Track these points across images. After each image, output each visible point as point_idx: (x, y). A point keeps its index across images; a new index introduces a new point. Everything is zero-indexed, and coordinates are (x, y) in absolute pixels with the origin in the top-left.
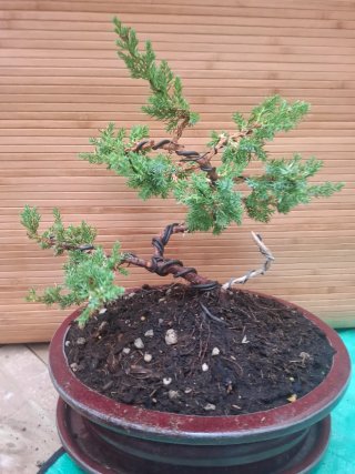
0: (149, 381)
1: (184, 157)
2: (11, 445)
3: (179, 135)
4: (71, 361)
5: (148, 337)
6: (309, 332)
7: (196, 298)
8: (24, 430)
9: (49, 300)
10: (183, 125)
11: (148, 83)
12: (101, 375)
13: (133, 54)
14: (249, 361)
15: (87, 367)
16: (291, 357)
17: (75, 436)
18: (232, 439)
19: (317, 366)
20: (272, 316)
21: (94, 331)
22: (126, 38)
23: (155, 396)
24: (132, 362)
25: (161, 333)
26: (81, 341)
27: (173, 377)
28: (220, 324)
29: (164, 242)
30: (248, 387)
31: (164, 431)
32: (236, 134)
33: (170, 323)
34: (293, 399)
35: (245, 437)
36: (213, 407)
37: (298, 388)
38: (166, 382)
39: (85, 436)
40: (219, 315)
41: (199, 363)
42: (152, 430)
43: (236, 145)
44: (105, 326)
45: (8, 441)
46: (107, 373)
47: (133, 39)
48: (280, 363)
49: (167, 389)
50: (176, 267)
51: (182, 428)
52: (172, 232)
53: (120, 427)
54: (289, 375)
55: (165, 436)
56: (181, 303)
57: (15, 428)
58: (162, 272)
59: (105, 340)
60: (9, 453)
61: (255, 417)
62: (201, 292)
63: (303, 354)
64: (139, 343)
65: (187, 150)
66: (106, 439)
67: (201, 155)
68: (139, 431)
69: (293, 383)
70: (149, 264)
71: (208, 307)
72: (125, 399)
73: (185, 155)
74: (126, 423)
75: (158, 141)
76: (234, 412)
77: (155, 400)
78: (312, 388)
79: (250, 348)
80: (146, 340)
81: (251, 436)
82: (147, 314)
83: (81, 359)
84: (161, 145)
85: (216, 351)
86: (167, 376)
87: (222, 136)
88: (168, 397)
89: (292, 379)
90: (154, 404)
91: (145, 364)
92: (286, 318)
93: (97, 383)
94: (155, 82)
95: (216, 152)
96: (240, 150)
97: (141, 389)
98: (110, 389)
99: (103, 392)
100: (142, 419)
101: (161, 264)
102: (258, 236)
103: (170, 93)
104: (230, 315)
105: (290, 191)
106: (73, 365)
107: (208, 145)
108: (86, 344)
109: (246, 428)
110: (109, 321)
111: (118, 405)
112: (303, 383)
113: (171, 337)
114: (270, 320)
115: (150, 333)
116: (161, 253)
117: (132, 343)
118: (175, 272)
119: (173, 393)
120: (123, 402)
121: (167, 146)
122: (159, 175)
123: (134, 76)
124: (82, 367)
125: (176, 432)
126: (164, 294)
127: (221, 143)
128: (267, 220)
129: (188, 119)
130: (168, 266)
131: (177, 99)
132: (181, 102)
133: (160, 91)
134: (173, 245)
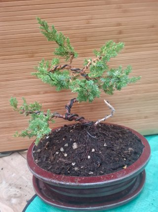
0: (66, 164)
1: (74, 71)
2: (15, 194)
3: (71, 62)
4: (35, 159)
5: (66, 147)
6: (133, 139)
7: (85, 129)
8: (21, 188)
9: (24, 135)
10: (72, 58)
11: (55, 42)
12: (48, 164)
13: (47, 31)
14: (107, 153)
15: (42, 161)
16: (125, 150)
17: (41, 189)
18: (100, 185)
19: (136, 153)
20: (118, 134)
21: (44, 146)
22: (44, 25)
23: (69, 170)
24: (59, 157)
25: (71, 145)
26: (39, 150)
27: (76, 162)
28: (95, 139)
29: (70, 106)
30: (106, 164)
31: (73, 184)
32: (95, 59)
33: (75, 140)
34: (125, 167)
35: (105, 184)
36: (92, 173)
37: (127, 163)
38: (73, 164)
39: (45, 188)
40: (94, 135)
41: (87, 156)
42: (68, 184)
43: (95, 64)
44: (48, 144)
45: (14, 193)
46: (50, 162)
47: (47, 25)
48: (120, 153)
49: (74, 167)
50: (75, 117)
51: (80, 182)
52: (73, 102)
53: (56, 183)
54: (123, 158)
55: (73, 186)
56: (79, 132)
57: (17, 187)
58: (70, 119)
59: (49, 149)
60: (15, 197)
61: (109, 175)
62: (86, 126)
63: (130, 149)
64: (62, 150)
65: (74, 68)
66: (52, 189)
67: (81, 70)
68: (63, 184)
69: (125, 161)
70: (64, 117)
71: (90, 132)
72: (57, 172)
74: (58, 182)
75: (62, 66)
76: (101, 174)
77: (69, 172)
78: (133, 162)
79: (107, 148)
80: (65, 148)
81: (108, 183)
82: (65, 137)
83: (39, 158)
84: (64, 67)
85: (93, 150)
86: (73, 162)
87: (89, 61)
88: (74, 170)
89: (125, 159)
90: (69, 173)
91: (64, 158)
92: (124, 134)
93: (46, 167)
94: (59, 41)
95: (87, 68)
96: (96, 66)
97: (63, 168)
98: (51, 168)
99: (48, 170)
100: (64, 180)
101: (69, 116)
102: (107, 101)
103: (65, 45)
104: (99, 135)
105: (118, 82)
106: (36, 160)
107: (84, 65)
108: (41, 151)
109: (105, 180)
110: (50, 141)
111: (54, 175)
112: (129, 161)
113: (75, 146)
114: (117, 135)
115: (66, 145)
116: (69, 111)
117: (59, 149)
118: (75, 119)
119: (76, 169)
120: (56, 174)
121: (66, 67)
122: (63, 81)
124: (40, 161)
125: (77, 184)
126: (72, 128)
127: (89, 64)
128: (112, 94)
129: (74, 55)
130: (72, 117)
131: (68, 47)
132: (70, 48)
133: (61, 45)
134: (74, 108)
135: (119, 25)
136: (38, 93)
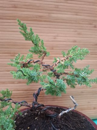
1: (45, 67)
3: (43, 59)
10: (44, 56)
11: (31, 42)
13: (25, 32)
22: (23, 27)
32: (63, 59)
40: (58, 128)
43: (63, 63)
47: (25, 27)
50: (42, 107)
52: (41, 90)
56: (43, 121)
62: (51, 118)
65: (45, 64)
67: (51, 66)
70: (31, 106)
73: (45, 66)
75: (35, 60)
82: (30, 126)
87: (58, 59)
94: (34, 42)
95: (56, 65)
96: (64, 65)
101: (36, 106)
102: (72, 96)
103: (40, 45)
107: (53, 62)
116: (36, 100)
121: (38, 62)
122: (35, 77)
123: (26, 40)
127: (58, 62)
128: (74, 87)
129: (46, 54)
130: (39, 107)
131: (42, 47)
132: (44, 48)
133: (36, 45)
134: (40, 96)
135: (75, 41)
136: (13, 83)
